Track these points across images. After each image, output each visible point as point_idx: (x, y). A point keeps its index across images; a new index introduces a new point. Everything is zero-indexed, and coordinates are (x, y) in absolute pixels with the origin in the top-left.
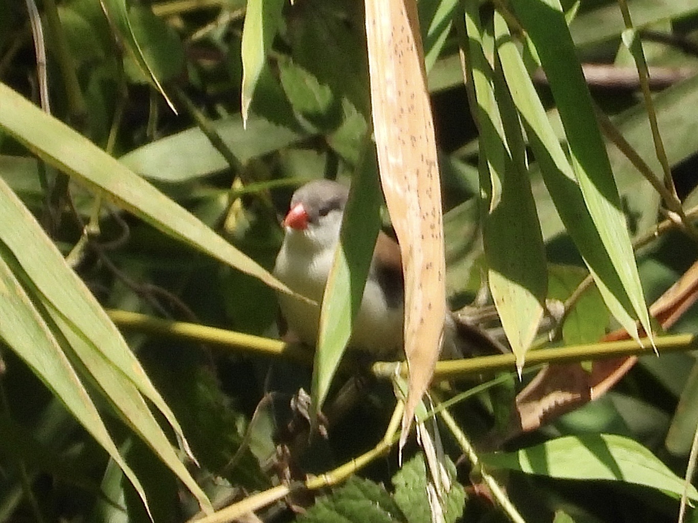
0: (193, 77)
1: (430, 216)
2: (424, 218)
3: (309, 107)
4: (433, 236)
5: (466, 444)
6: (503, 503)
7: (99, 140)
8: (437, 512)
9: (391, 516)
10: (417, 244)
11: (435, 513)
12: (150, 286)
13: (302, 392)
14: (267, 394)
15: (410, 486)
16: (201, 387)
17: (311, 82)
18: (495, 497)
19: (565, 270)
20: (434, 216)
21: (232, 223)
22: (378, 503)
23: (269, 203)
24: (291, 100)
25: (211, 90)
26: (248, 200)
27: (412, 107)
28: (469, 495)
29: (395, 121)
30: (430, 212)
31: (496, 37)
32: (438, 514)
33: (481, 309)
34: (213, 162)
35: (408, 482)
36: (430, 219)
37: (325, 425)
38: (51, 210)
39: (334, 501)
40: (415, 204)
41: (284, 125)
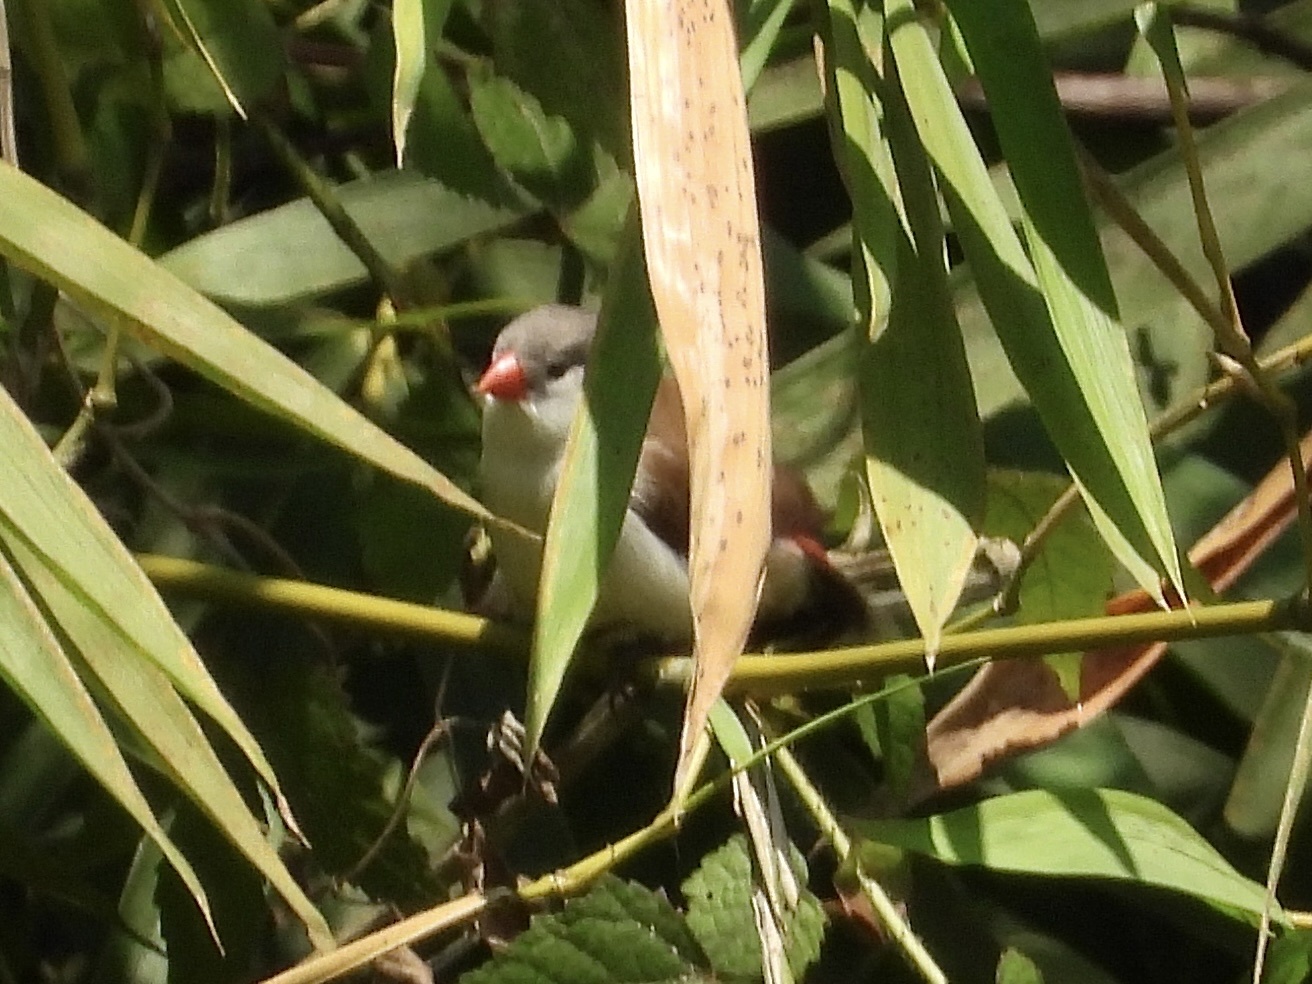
0: (300, 97)
1: (744, 344)
2: (731, 345)
3: (527, 161)
4: (748, 380)
5: (826, 819)
6: (899, 935)
7: (116, 221)
8: (772, 947)
9: (679, 953)
10: (716, 396)
11: (769, 950)
12: (214, 510)
13: (509, 717)
14: (441, 722)
15: (718, 900)
16: (313, 707)
17: (529, 111)
18: (883, 921)
19: (1023, 480)
20: (751, 343)
21: (376, 384)
22: (653, 928)
23: (446, 349)
24: (492, 144)
25: (336, 123)
26: (407, 342)
27: (712, 129)
28: (831, 917)
29: (677, 157)
30: (742, 336)
31: (887, 13)
32: (775, 950)
33: (860, 557)
34: (337, 267)
35: (713, 890)
36: (743, 349)
37: (553, 782)
38: (23, 359)
39: (568, 923)
40: (714, 319)
41: (477, 195)
